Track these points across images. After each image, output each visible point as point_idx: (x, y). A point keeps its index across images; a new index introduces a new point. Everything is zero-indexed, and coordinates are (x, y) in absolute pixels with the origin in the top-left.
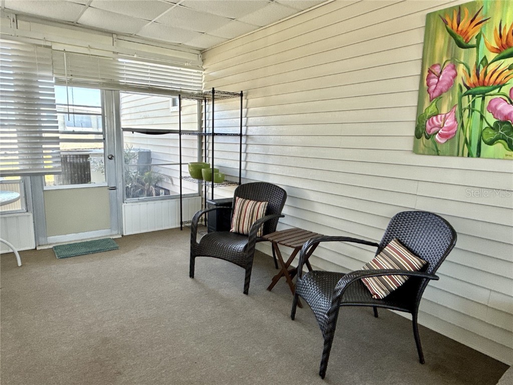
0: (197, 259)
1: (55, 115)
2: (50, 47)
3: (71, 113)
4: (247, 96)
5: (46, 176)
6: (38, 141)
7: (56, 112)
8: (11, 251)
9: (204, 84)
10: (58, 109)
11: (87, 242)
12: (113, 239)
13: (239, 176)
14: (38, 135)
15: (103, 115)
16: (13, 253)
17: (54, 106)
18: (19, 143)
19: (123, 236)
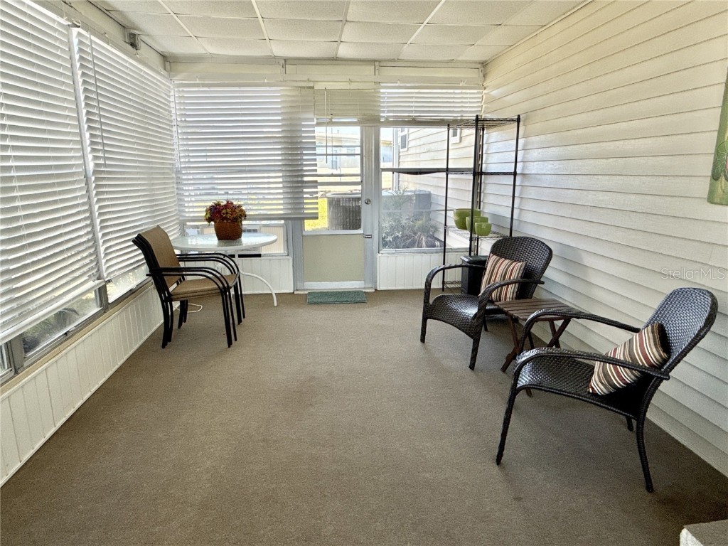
0: (429, 321)
1: (314, 157)
2: (313, 88)
3: (330, 155)
4: (525, 121)
5: (305, 221)
6: (300, 185)
7: (315, 154)
8: (269, 292)
9: (484, 106)
10: (318, 151)
11: (338, 292)
12: (365, 292)
13: (509, 227)
14: (300, 179)
15: (361, 155)
16: (271, 294)
17: (314, 149)
18: (284, 187)
19: (376, 290)
